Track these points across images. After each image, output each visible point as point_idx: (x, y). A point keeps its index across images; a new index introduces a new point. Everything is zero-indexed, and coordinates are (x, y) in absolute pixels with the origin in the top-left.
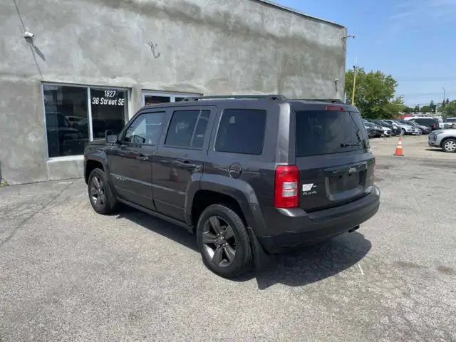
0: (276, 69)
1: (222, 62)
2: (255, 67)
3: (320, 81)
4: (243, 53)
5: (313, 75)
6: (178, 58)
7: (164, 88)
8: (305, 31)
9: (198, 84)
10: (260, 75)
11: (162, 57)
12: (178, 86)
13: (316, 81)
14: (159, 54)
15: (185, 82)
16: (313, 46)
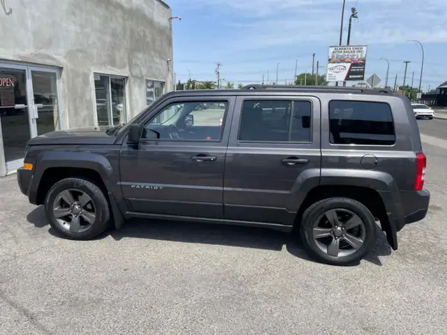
0: (126, 44)
1: (78, 29)
2: (108, 39)
3: (158, 60)
4: (96, 21)
5: (152, 53)
6: (33, 18)
7: (20, 57)
8: (144, 6)
9: (56, 54)
10: (113, 48)
11: (14, 15)
12: (36, 55)
13: (155, 59)
14: (11, 10)
15: (43, 51)
16: (151, 23)
